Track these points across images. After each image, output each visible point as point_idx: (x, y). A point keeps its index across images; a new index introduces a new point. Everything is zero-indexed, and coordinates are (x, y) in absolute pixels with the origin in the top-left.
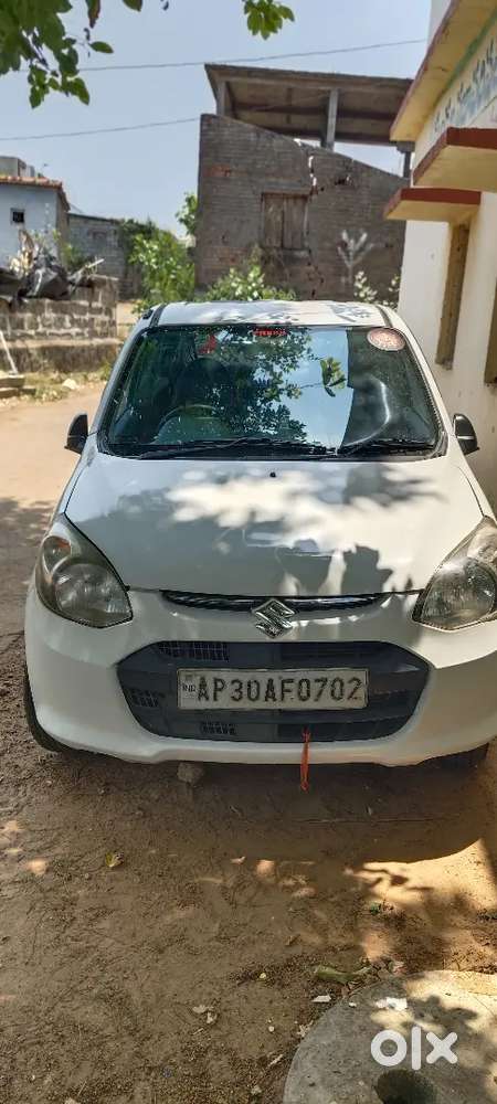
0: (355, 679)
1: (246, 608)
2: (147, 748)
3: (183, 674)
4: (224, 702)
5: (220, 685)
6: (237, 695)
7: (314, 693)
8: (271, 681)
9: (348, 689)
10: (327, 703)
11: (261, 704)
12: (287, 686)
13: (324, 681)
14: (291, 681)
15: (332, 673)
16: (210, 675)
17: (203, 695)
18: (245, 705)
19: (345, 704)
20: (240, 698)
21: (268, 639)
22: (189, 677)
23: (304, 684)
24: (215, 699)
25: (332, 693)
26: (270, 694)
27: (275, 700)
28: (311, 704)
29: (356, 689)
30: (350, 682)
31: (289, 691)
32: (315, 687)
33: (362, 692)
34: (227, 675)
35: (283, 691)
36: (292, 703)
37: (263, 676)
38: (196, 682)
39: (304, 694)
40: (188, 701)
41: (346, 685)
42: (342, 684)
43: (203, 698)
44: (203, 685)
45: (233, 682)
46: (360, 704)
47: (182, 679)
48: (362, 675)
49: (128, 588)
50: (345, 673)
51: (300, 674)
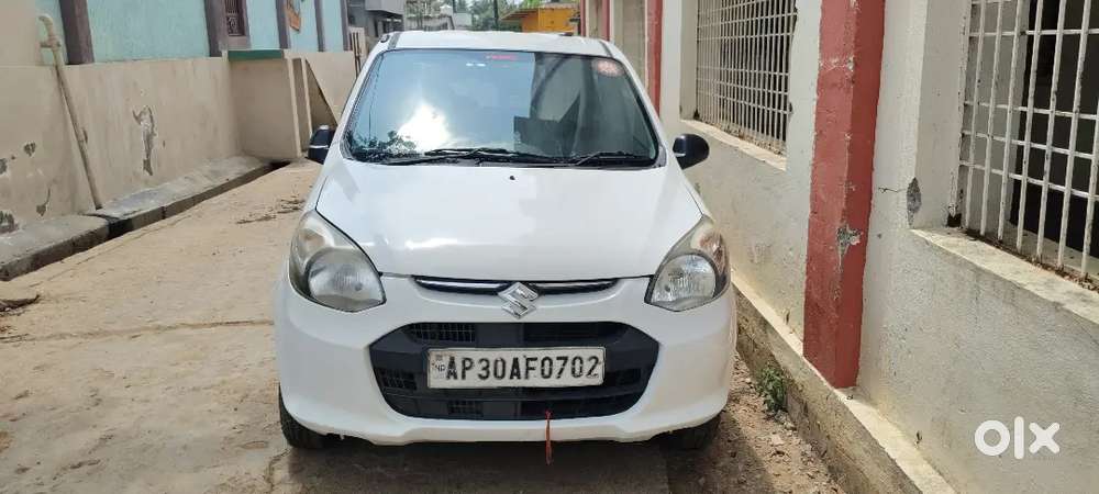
0: (595, 357)
1: (493, 293)
2: (395, 428)
3: (434, 354)
4: (472, 381)
5: (468, 364)
6: (484, 373)
7: (555, 372)
8: (516, 361)
9: (587, 366)
10: (568, 380)
11: (507, 382)
12: (532, 364)
13: (565, 359)
14: (536, 359)
15: (571, 352)
16: (460, 354)
17: (452, 374)
18: (492, 382)
19: (584, 381)
20: (487, 377)
21: (515, 320)
22: (439, 357)
23: (547, 362)
24: (463, 378)
25: (573, 372)
26: (515, 373)
27: (519, 377)
28: (553, 382)
29: (593, 367)
30: (590, 359)
31: (533, 369)
32: (558, 365)
33: (599, 370)
34: (476, 354)
35: (528, 369)
36: (535, 380)
37: (509, 355)
38: (445, 361)
39: (546, 372)
40: (437, 380)
41: (585, 362)
42: (582, 362)
43: (452, 377)
44: (452, 363)
45: (481, 360)
46: (598, 380)
47: (432, 358)
48: (599, 352)
49: (380, 274)
50: (586, 352)
51: (540, 353)
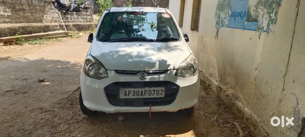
0: (162, 90)
1: (135, 74)
2: (111, 109)
4: (131, 97)
5: (130, 92)
7: (152, 94)
8: (142, 91)
10: (155, 96)
11: (139, 97)
12: (146, 92)
15: (156, 89)
16: (127, 90)
17: (126, 95)
18: (136, 97)
19: (160, 96)
20: (135, 95)
21: (141, 81)
22: (122, 91)
23: (150, 91)
24: (129, 95)
25: (157, 94)
27: (143, 95)
28: (152, 97)
29: (162, 92)
30: (161, 91)
32: (153, 92)
34: (132, 90)
35: (145, 93)
36: (147, 96)
37: (140, 90)
38: (124, 91)
39: (150, 94)
40: (122, 96)
41: (160, 91)
42: (159, 91)
44: (126, 92)
45: (133, 91)
46: (163, 96)
47: (121, 91)
48: (163, 89)
49: (107, 70)
50: (160, 89)
51: (148, 89)
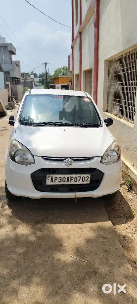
0: (87, 177)
1: (62, 160)
2: (37, 195)
3: (47, 176)
4: (57, 183)
5: (56, 178)
6: (60, 181)
7: (78, 181)
8: (68, 178)
9: (86, 179)
10: (81, 182)
11: (66, 183)
12: (72, 178)
13: (81, 177)
14: (73, 177)
15: (82, 175)
16: (54, 176)
18: (62, 183)
19: (85, 183)
21: (67, 167)
22: (49, 177)
23: (76, 178)
24: (55, 182)
25: (82, 180)
26: (68, 181)
28: (77, 183)
29: (88, 179)
31: (72, 179)
32: (78, 178)
33: (89, 180)
34: (58, 176)
36: (73, 182)
37: (66, 176)
39: (76, 180)
40: (48, 182)
41: (85, 178)
43: (52, 182)
44: (52, 178)
45: (60, 177)
46: (88, 182)
48: (89, 175)
49: (34, 156)
50: (85, 175)
51: (74, 176)
